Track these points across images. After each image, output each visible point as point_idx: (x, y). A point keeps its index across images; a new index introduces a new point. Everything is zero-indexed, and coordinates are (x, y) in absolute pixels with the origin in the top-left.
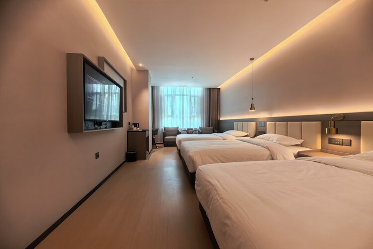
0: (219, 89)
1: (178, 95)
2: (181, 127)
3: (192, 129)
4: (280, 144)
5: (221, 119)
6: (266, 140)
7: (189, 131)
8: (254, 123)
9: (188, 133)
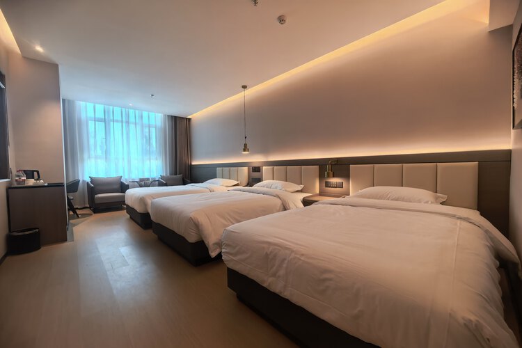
0: (190, 119)
1: (117, 121)
2: (126, 177)
3: (148, 179)
4: (286, 191)
5: (193, 163)
6: (268, 187)
7: (143, 183)
8: (246, 169)
9: (141, 186)
